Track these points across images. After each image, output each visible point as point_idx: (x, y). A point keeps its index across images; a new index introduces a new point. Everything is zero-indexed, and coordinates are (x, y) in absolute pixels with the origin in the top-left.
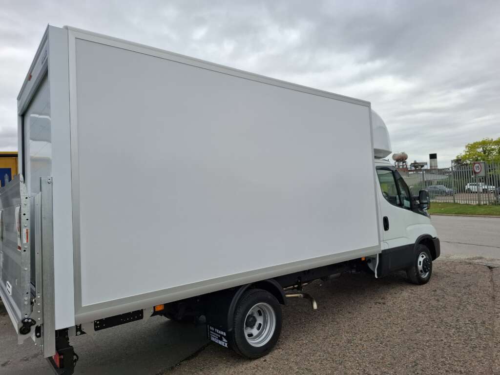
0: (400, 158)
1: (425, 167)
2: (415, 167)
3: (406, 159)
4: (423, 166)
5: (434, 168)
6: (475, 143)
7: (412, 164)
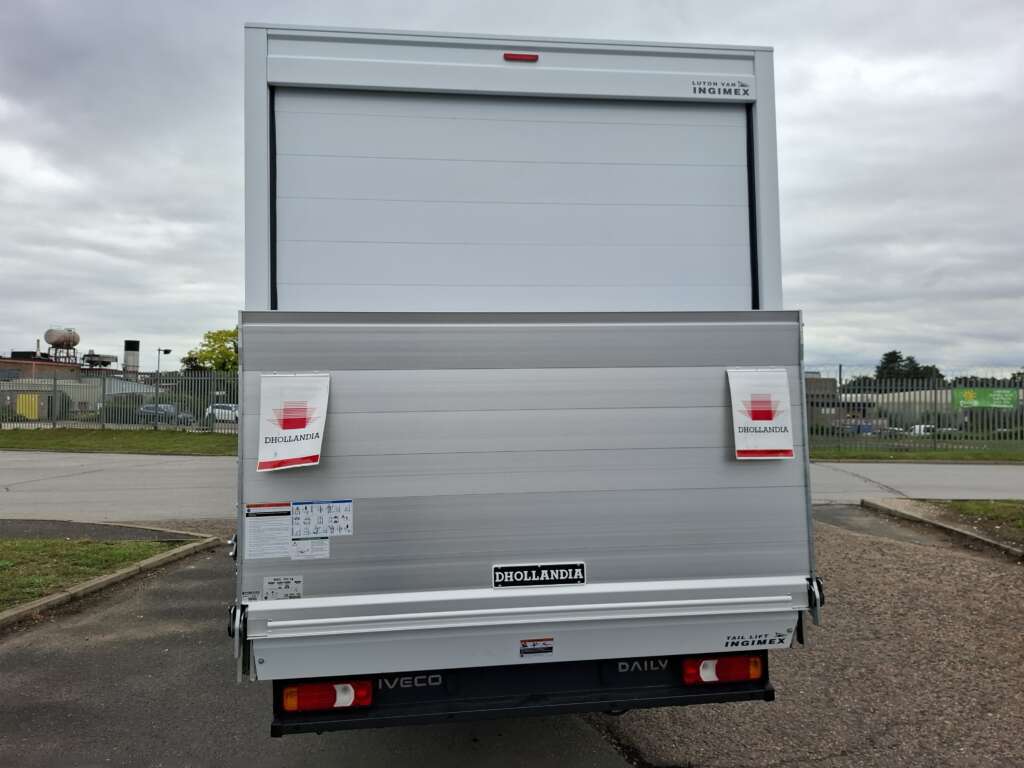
0: (62, 339)
1: (113, 366)
2: (92, 363)
3: (75, 344)
4: (109, 363)
5: (130, 369)
6: (220, 332)
7: (85, 356)
